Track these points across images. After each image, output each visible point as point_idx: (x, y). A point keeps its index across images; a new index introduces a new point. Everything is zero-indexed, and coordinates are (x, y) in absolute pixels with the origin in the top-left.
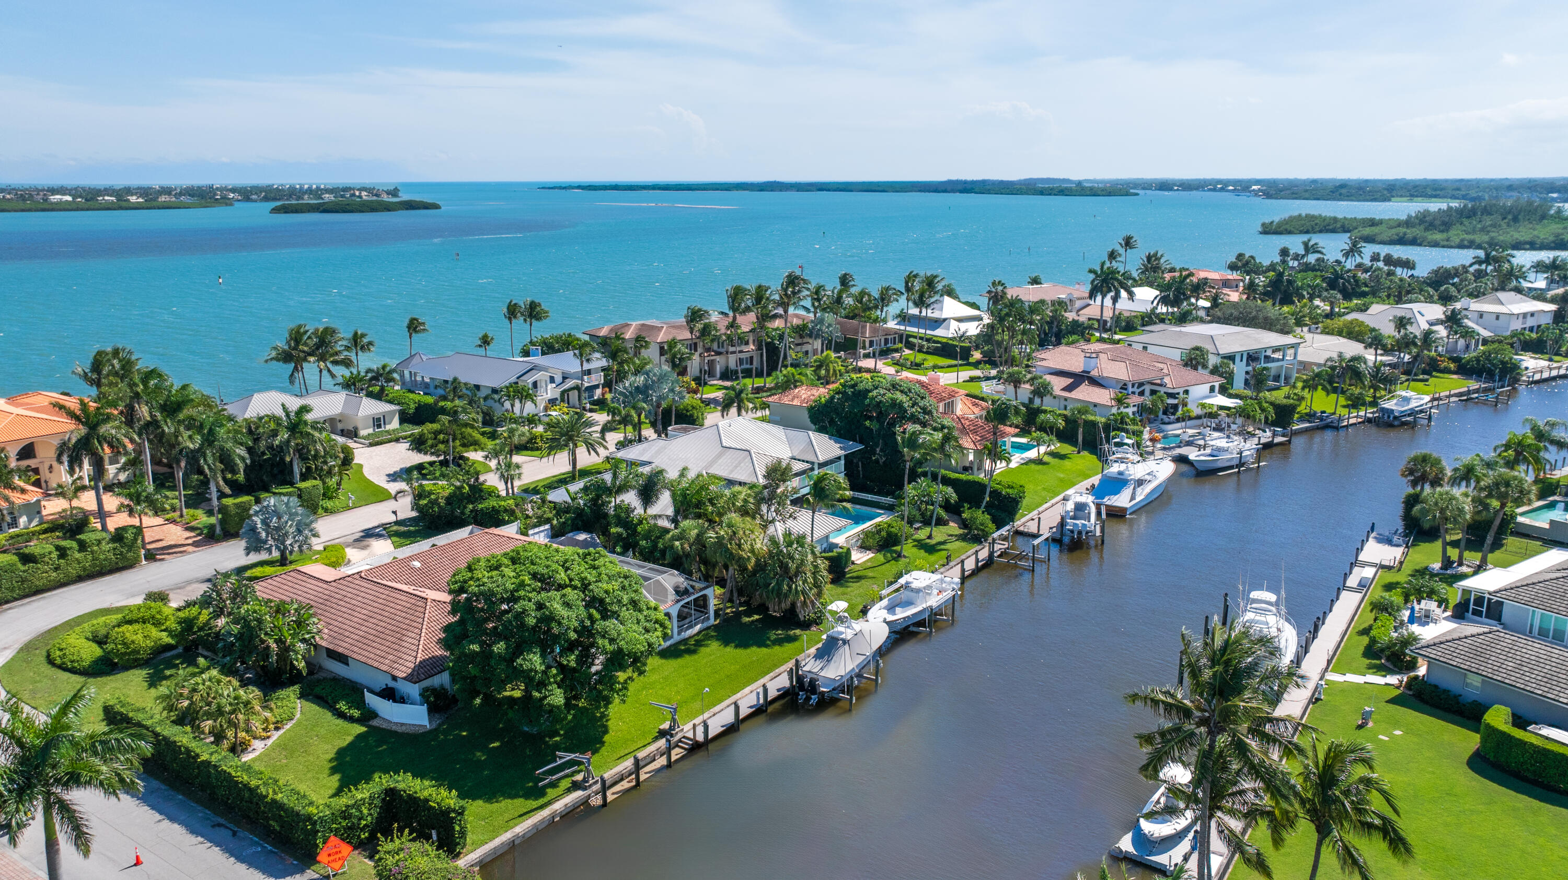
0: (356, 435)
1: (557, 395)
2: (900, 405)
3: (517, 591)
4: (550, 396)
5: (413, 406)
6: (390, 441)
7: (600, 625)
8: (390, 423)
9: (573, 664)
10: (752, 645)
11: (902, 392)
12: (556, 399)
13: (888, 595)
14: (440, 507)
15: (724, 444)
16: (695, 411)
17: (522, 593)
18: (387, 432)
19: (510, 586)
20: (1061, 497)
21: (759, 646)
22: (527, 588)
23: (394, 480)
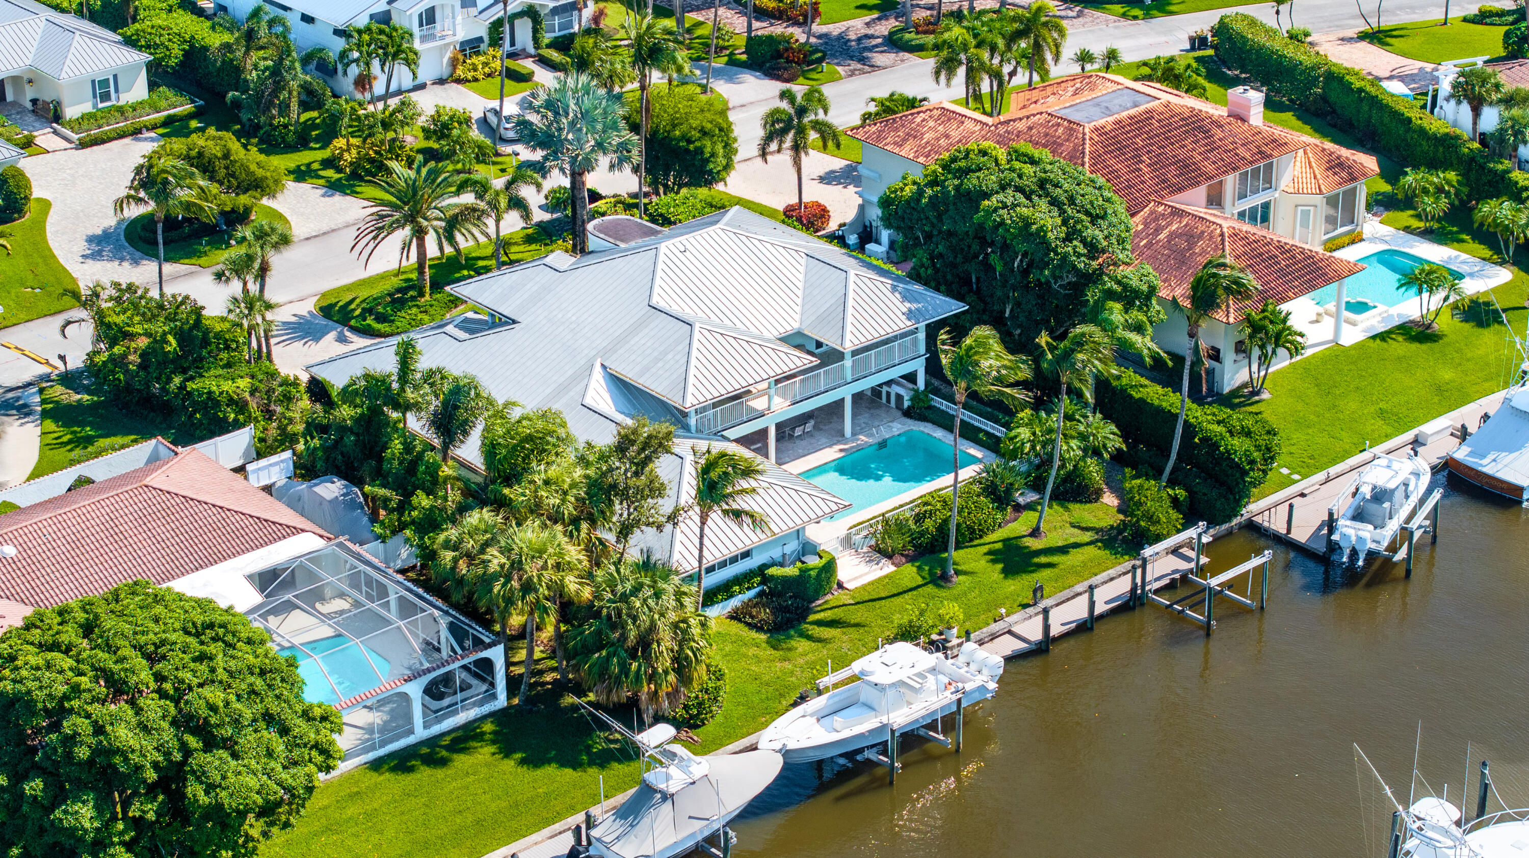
0: (57, 118)
1: (481, 30)
2: (1040, 238)
3: (69, 699)
4: (462, 35)
5: (177, 51)
6: (121, 136)
7: (200, 759)
8: (129, 90)
9: (151, 816)
10: (549, 762)
11: (1054, 202)
12: (480, 40)
13: (836, 686)
14: (127, 372)
15: (654, 302)
16: (708, 143)
17: (75, 703)
18: (121, 110)
19: (61, 689)
20: (1409, 436)
21: (563, 764)
22: (85, 695)
23: (96, 256)
